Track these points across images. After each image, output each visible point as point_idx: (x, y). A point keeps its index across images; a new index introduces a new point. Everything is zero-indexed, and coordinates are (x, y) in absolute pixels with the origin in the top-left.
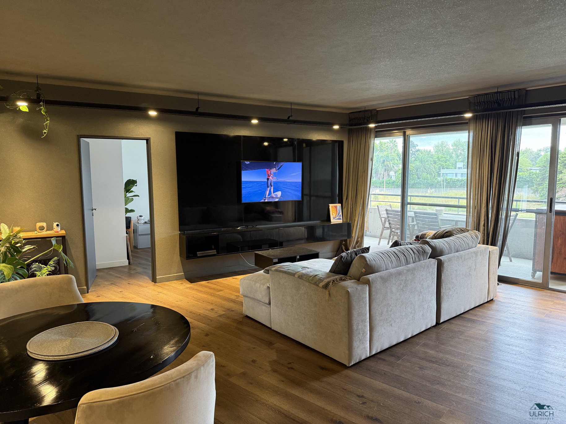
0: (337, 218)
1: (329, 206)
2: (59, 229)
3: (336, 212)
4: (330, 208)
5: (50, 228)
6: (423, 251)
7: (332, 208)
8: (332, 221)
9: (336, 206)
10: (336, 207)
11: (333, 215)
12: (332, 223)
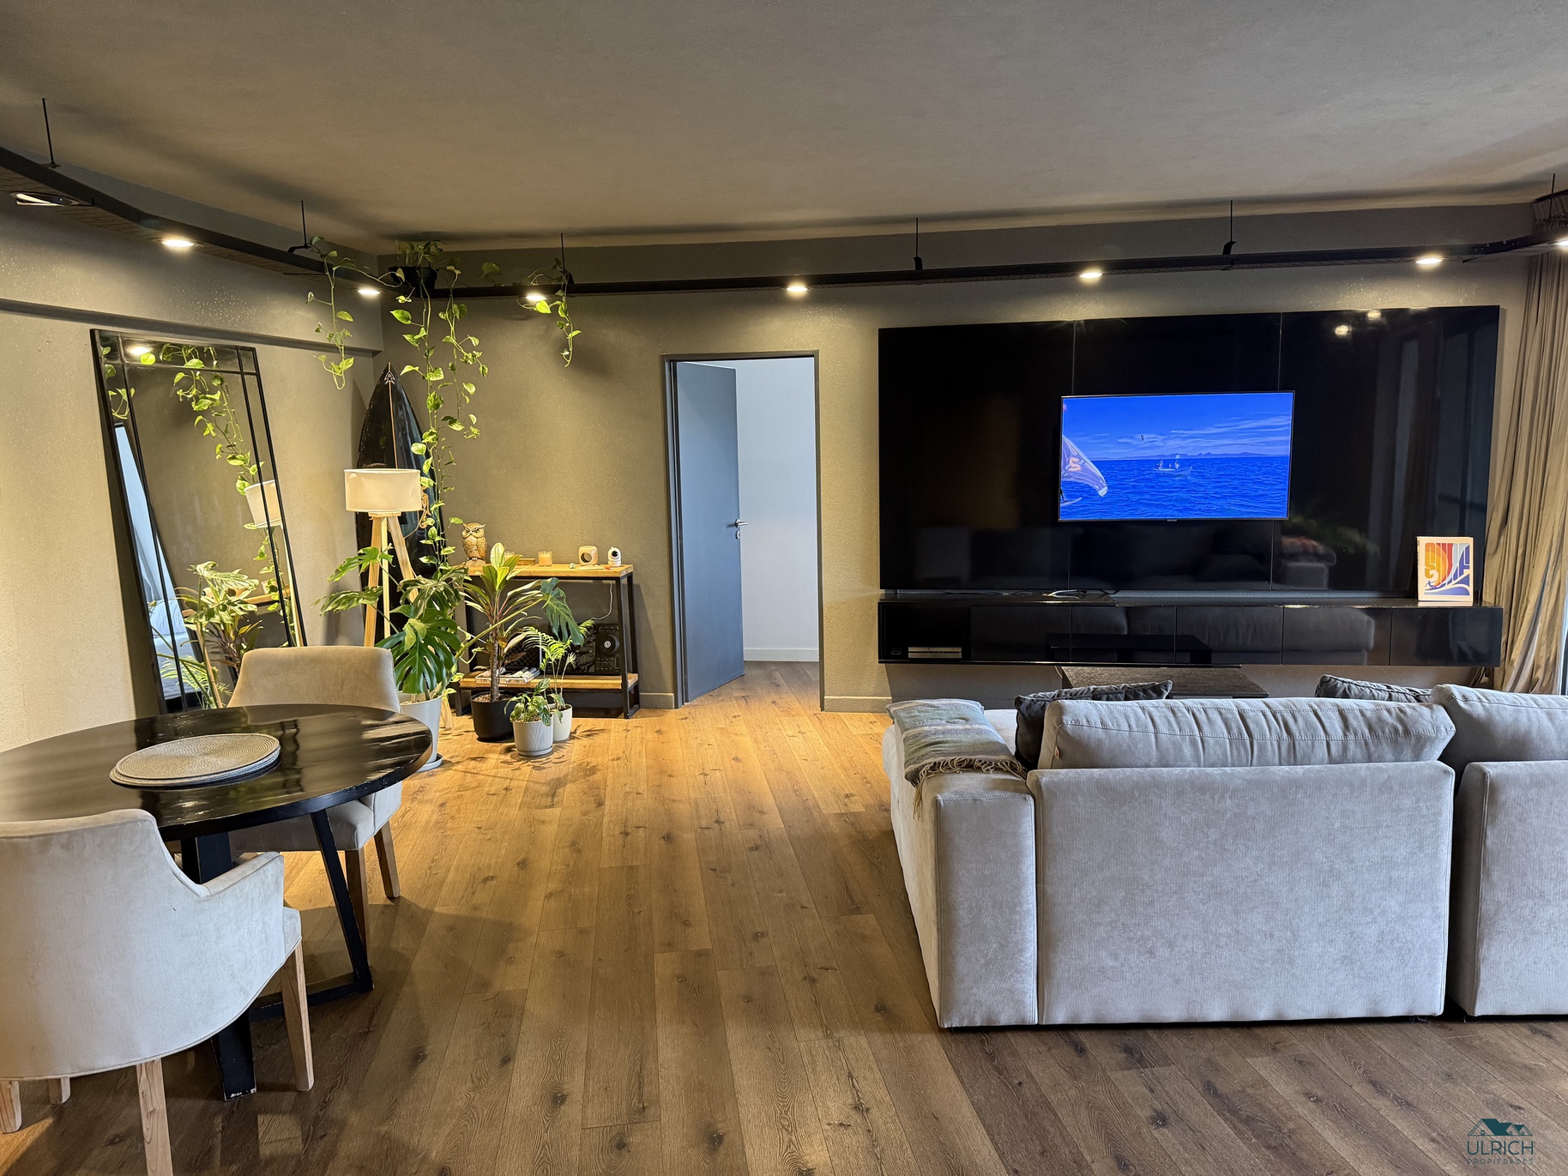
0: (1447, 587)
1: (1415, 544)
2: (618, 561)
3: (1443, 566)
4: (1421, 550)
5: (602, 560)
6: (1400, 728)
7: (1427, 550)
8: (1421, 596)
9: (1451, 545)
10: (1448, 548)
11: (1428, 575)
12: (1421, 605)
